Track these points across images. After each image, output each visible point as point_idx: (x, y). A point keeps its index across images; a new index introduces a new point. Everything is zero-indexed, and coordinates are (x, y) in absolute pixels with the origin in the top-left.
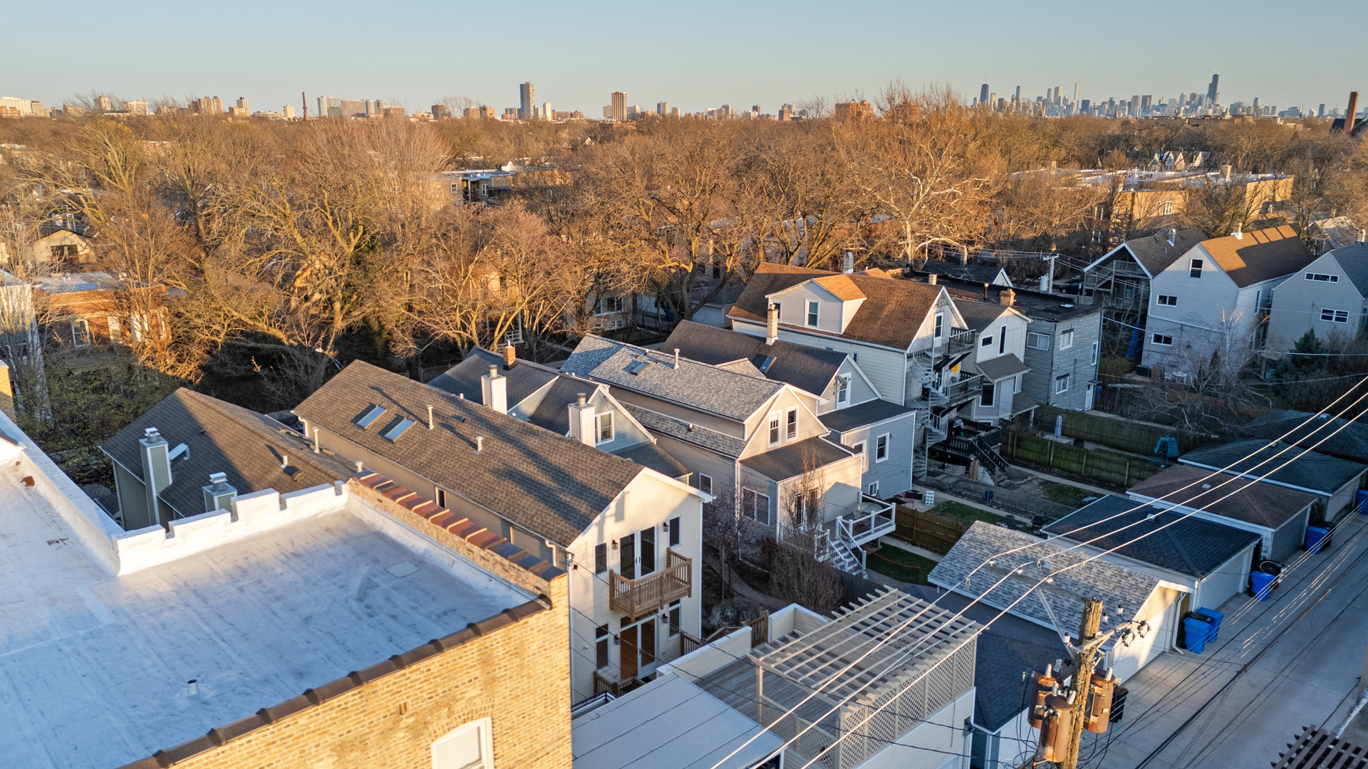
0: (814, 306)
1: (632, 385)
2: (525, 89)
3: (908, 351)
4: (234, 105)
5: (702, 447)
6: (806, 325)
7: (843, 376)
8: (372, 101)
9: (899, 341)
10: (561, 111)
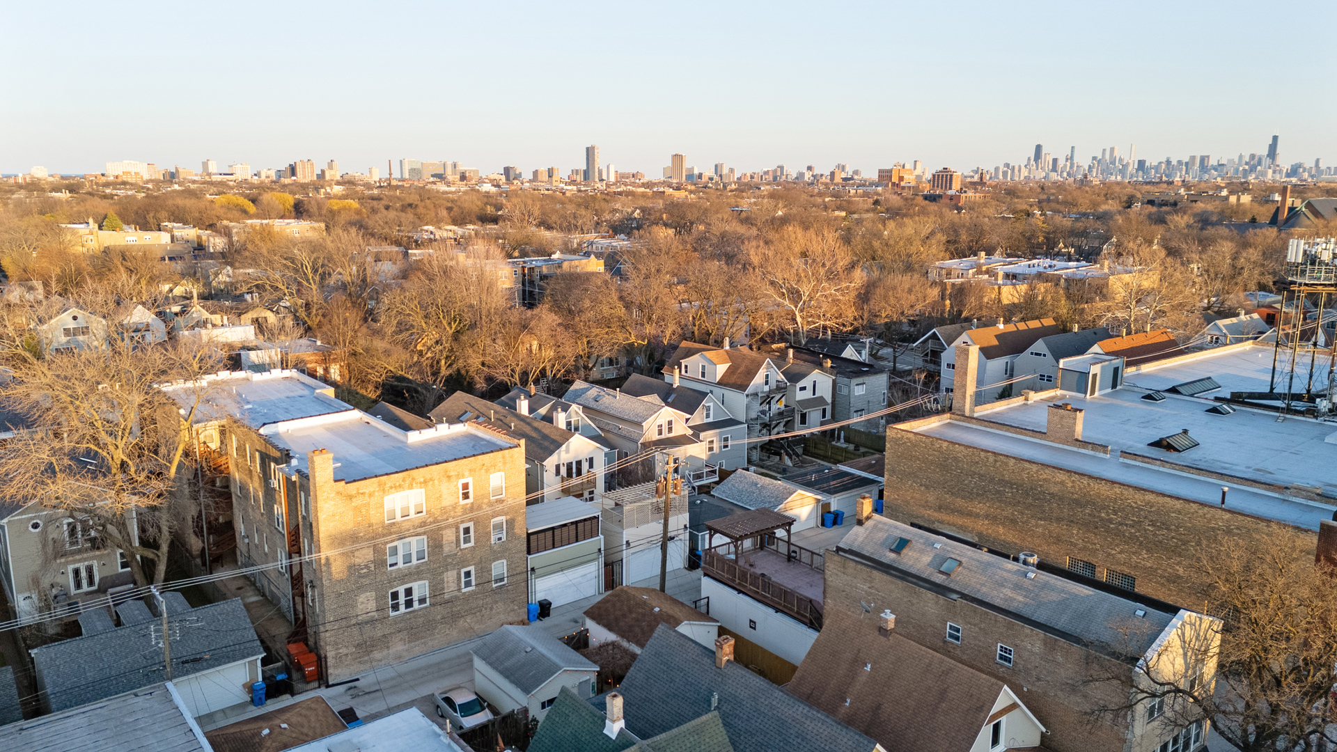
0: (703, 367)
1: (595, 407)
2: (590, 152)
3: (746, 392)
4: (325, 167)
5: (624, 437)
6: (700, 378)
7: (707, 405)
8: (449, 164)
9: (742, 387)
10: (623, 171)
